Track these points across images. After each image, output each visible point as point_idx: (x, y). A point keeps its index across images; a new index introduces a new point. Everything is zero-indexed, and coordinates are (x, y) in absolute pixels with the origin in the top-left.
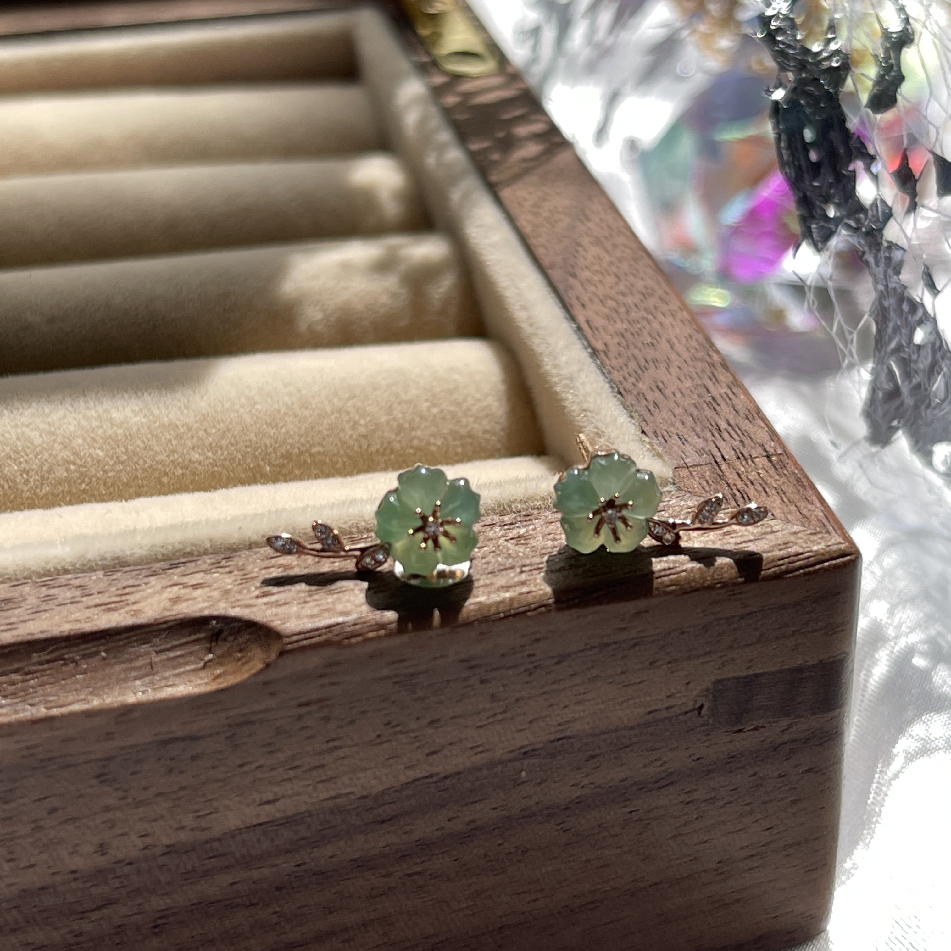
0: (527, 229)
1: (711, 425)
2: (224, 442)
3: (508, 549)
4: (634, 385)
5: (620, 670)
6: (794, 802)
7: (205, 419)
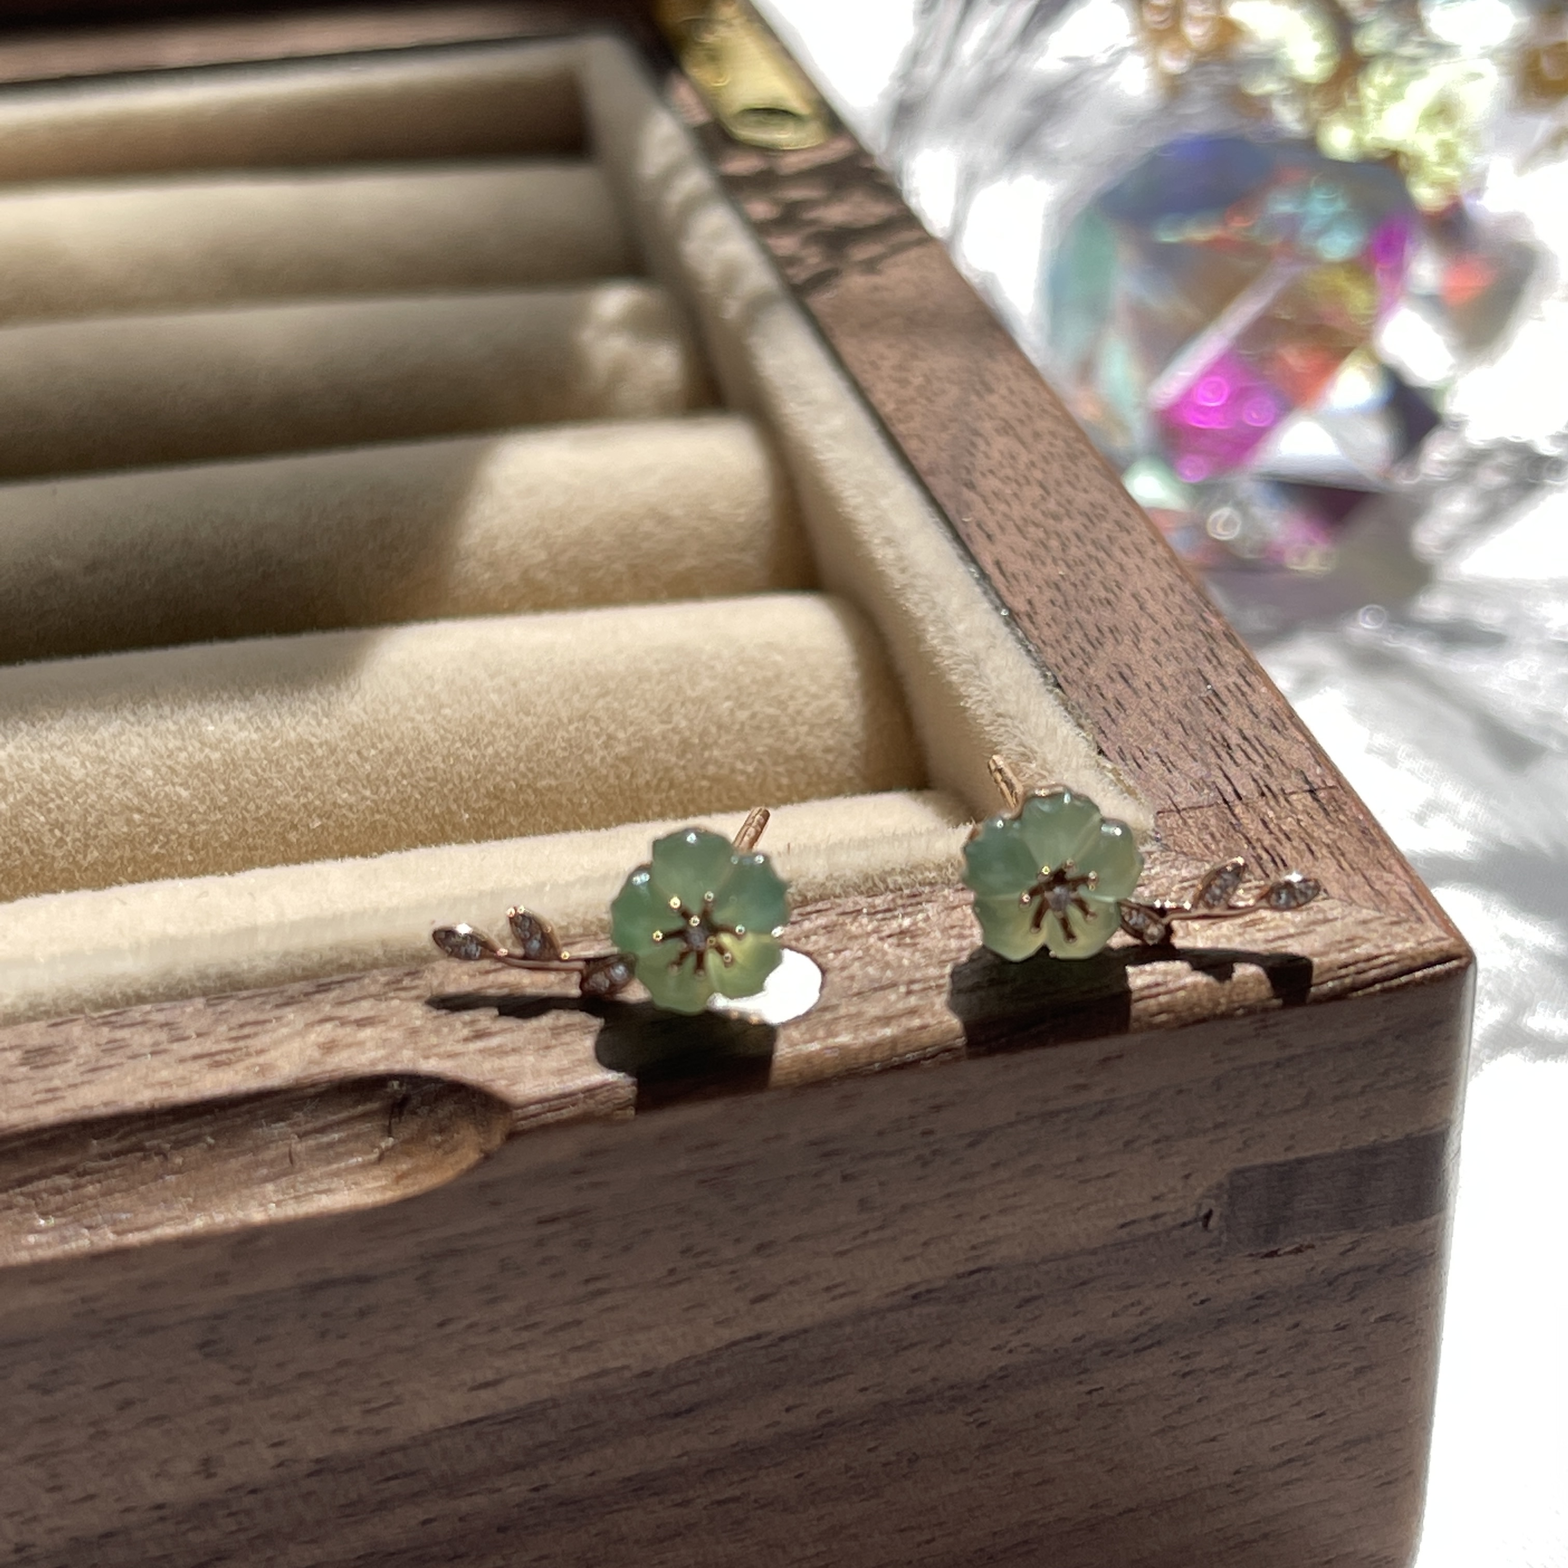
0: (888, 408)
1: (1214, 738)
2: (391, 772)
3: (885, 953)
4: (1081, 670)
5: (1073, 1156)
6: (1360, 1371)
7: (358, 734)
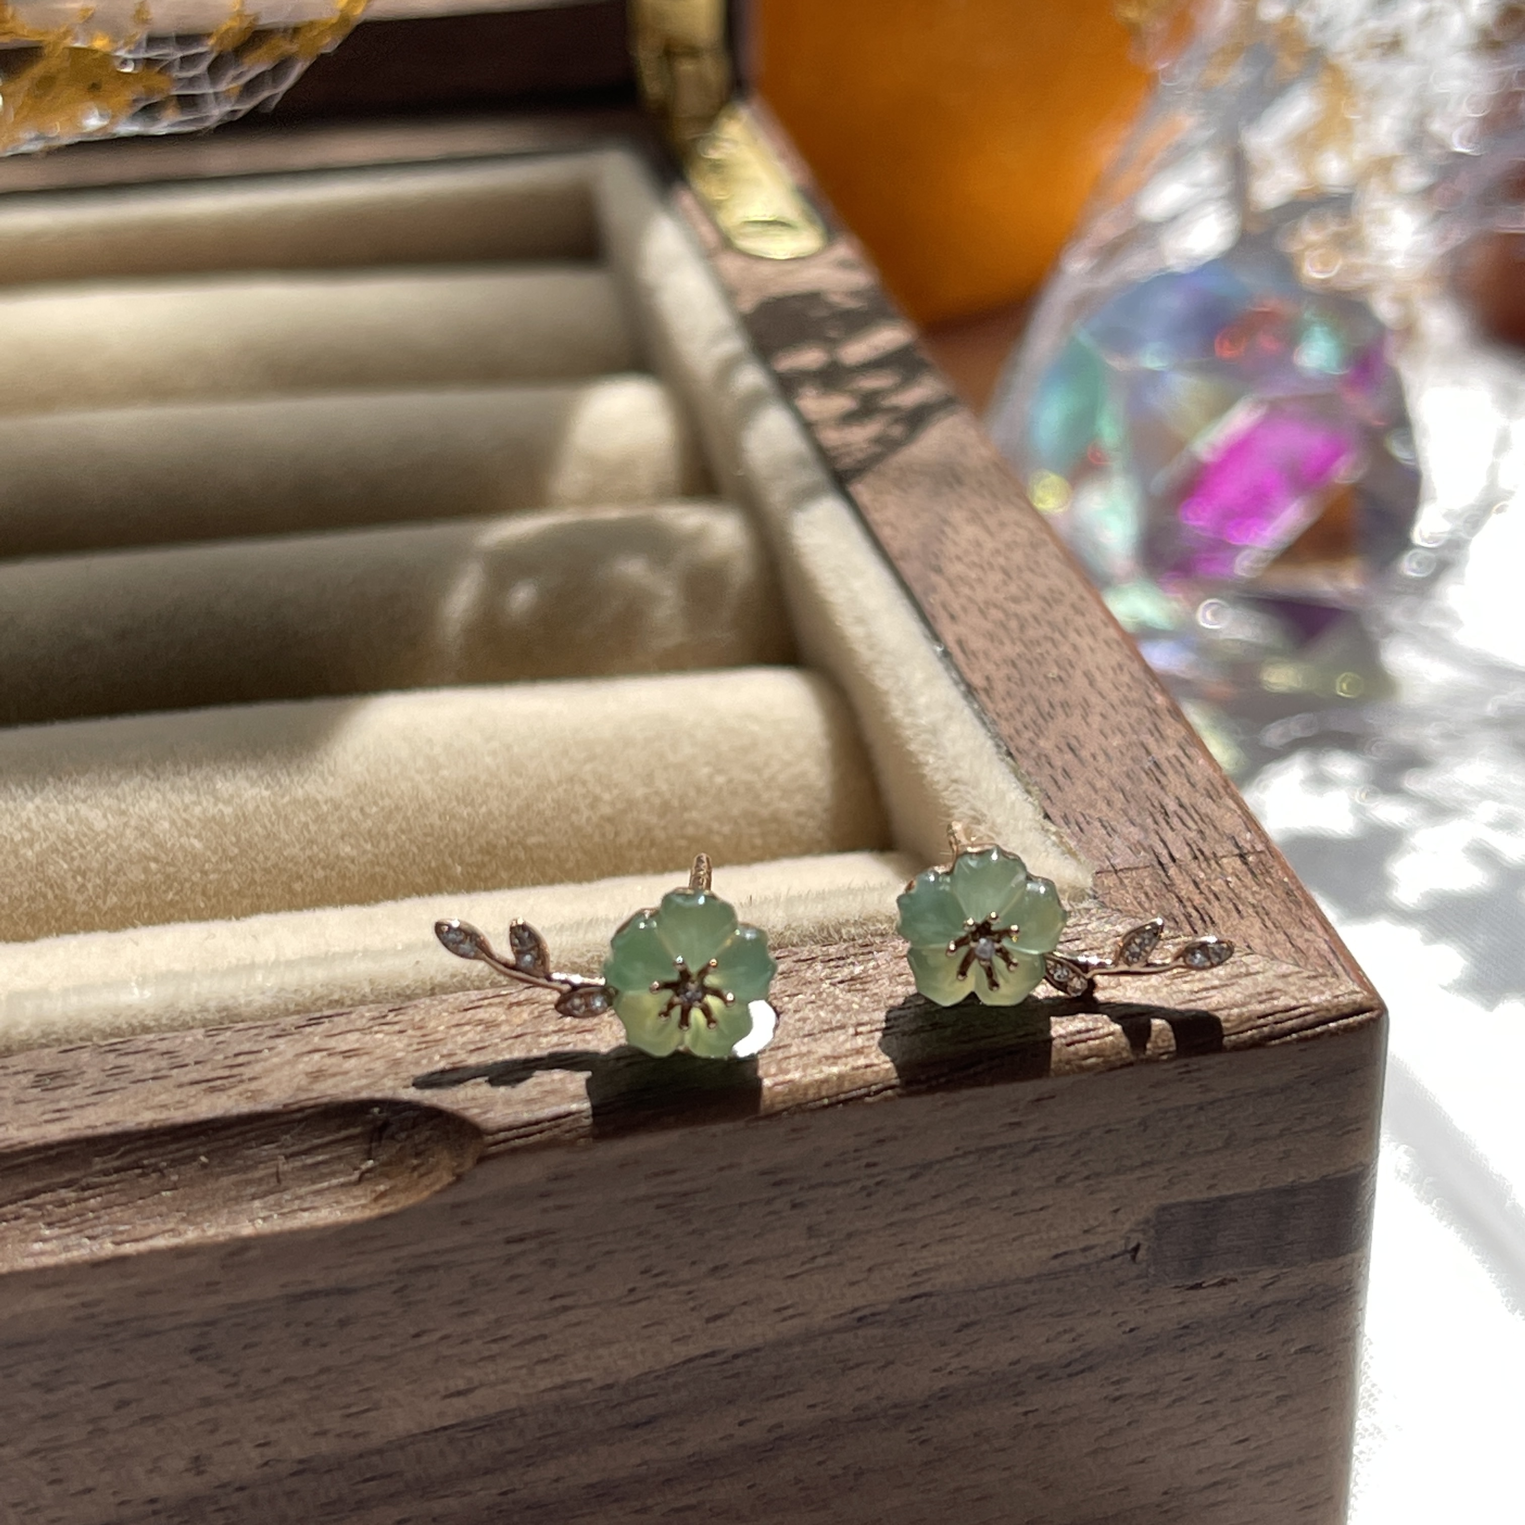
1: (1153, 805)
2: (391, 828)
3: (836, 998)
4: (1032, 742)
5: (1009, 1189)
6: (1281, 1399)
7: (361, 792)
